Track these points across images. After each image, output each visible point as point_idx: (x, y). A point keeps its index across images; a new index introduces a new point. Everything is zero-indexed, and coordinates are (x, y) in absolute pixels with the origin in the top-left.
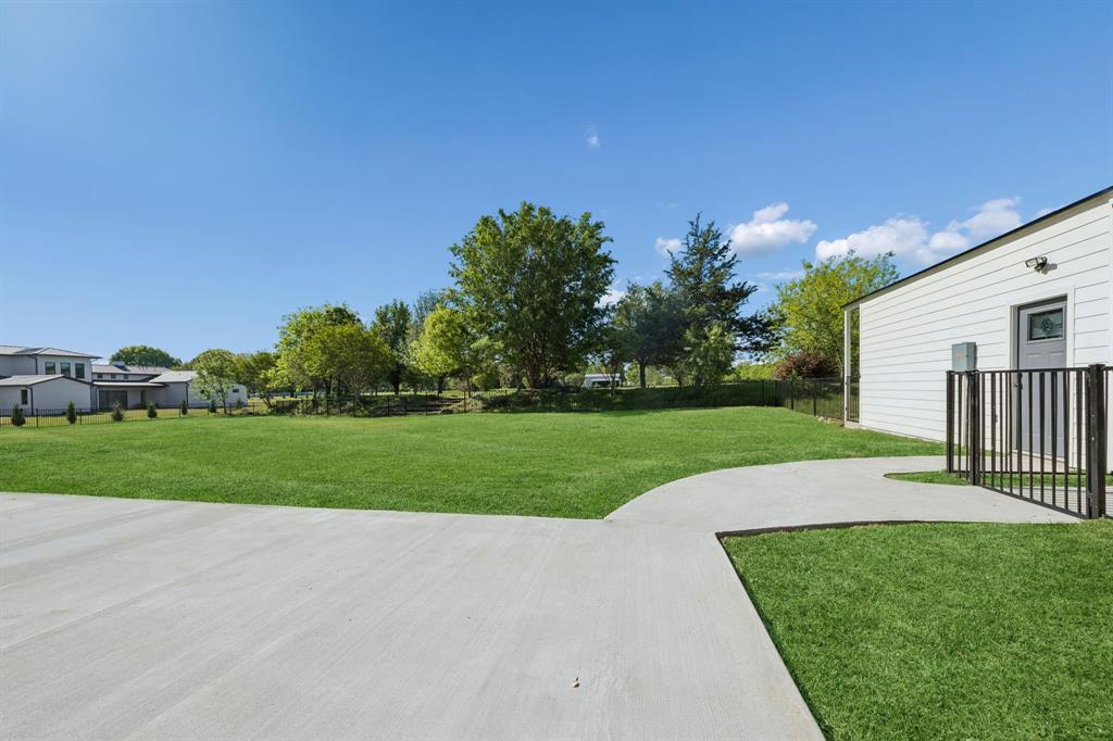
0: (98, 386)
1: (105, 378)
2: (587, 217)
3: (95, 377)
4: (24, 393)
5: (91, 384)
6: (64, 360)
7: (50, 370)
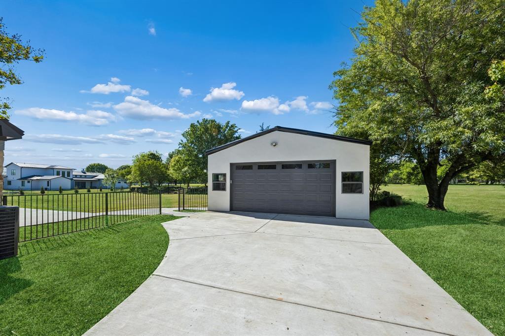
0: (75, 180)
1: (78, 177)
2: (228, 123)
3: (74, 177)
4: (48, 182)
5: (72, 179)
6: (63, 170)
7: (58, 174)
